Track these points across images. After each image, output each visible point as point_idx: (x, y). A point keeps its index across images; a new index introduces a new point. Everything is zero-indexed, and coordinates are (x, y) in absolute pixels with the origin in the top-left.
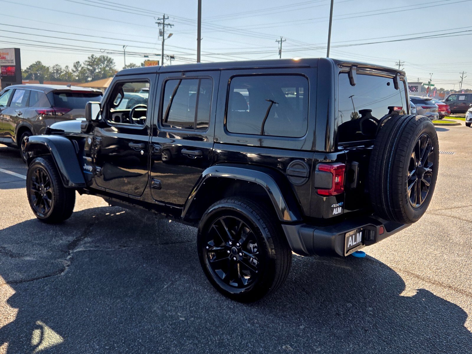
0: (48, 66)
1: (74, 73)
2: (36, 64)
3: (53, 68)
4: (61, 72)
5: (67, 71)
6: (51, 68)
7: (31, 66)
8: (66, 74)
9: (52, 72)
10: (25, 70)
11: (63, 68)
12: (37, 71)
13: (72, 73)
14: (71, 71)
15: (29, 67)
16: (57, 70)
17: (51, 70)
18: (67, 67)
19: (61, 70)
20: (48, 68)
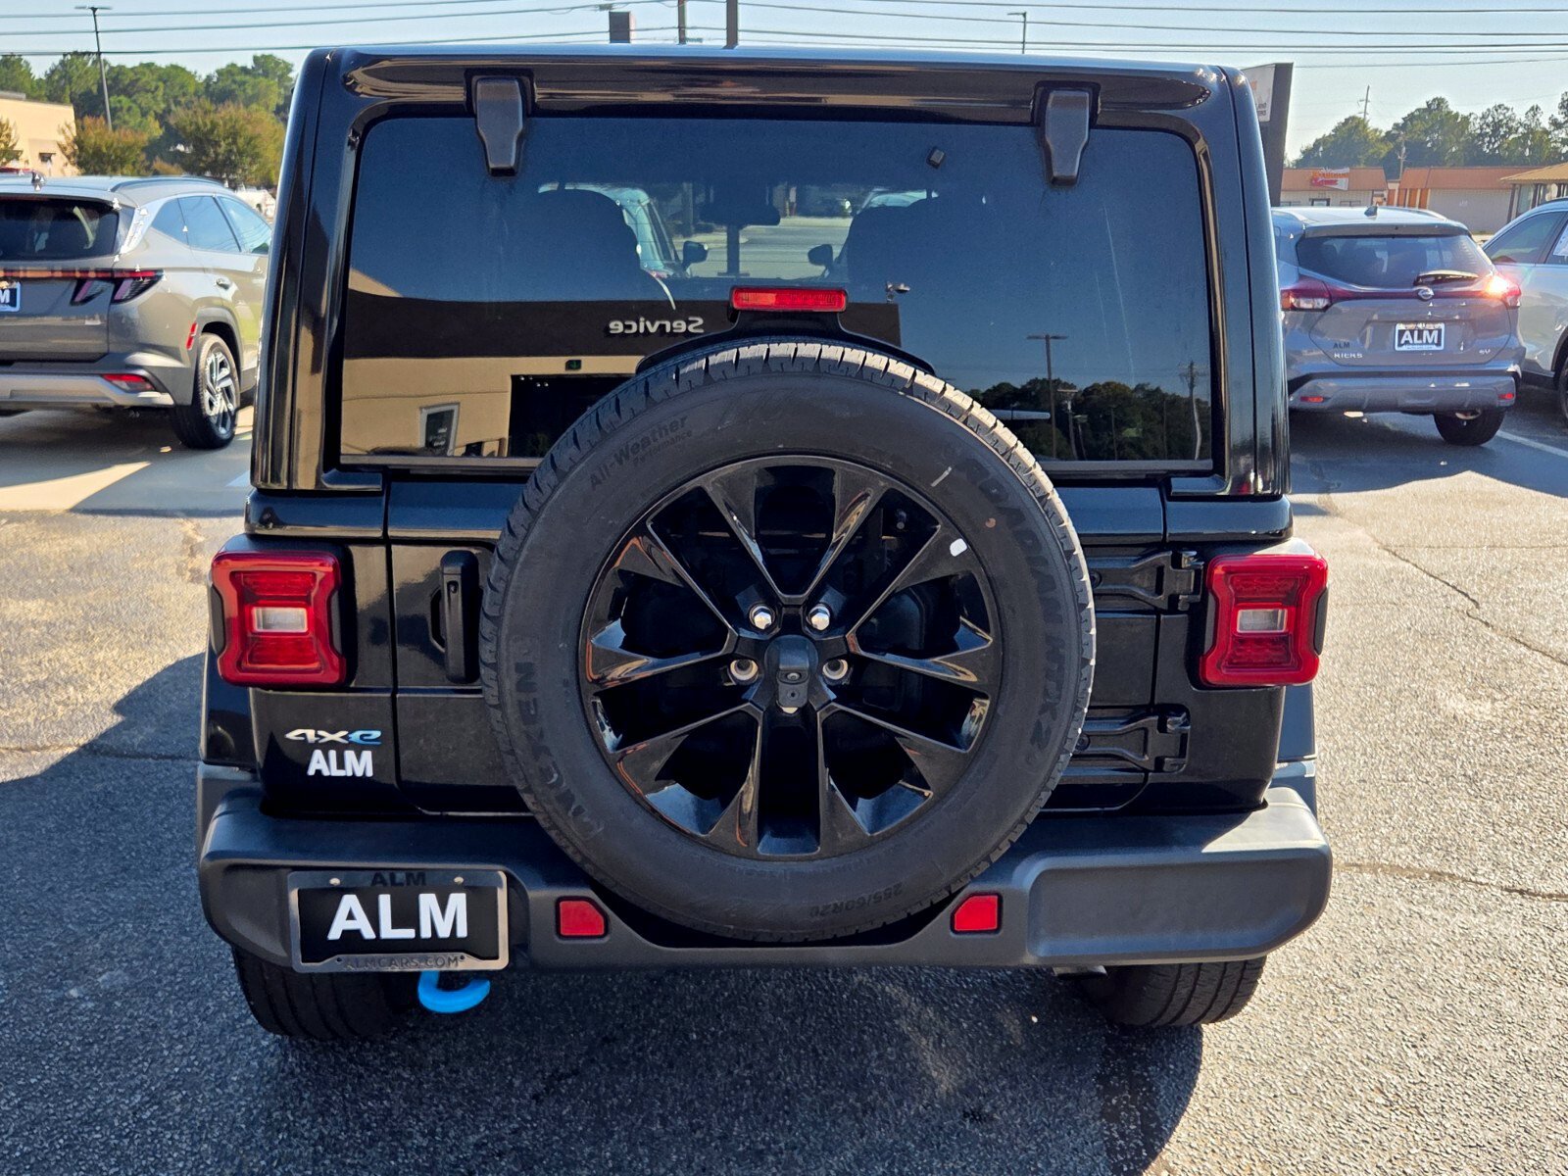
0: (1466, 114)
1: (1556, 132)
2: (1429, 108)
3: (1483, 117)
4: (1511, 130)
5: (1533, 125)
6: (1476, 119)
7: (1411, 118)
8: (1525, 136)
9: (1479, 131)
10: (1388, 133)
11: (1520, 114)
12: (1426, 132)
13: (1547, 133)
14: (1545, 124)
15: (1401, 121)
16: (1497, 125)
17: (1475, 127)
18: (1535, 109)
19: (1511, 124)
20: (1466, 119)
